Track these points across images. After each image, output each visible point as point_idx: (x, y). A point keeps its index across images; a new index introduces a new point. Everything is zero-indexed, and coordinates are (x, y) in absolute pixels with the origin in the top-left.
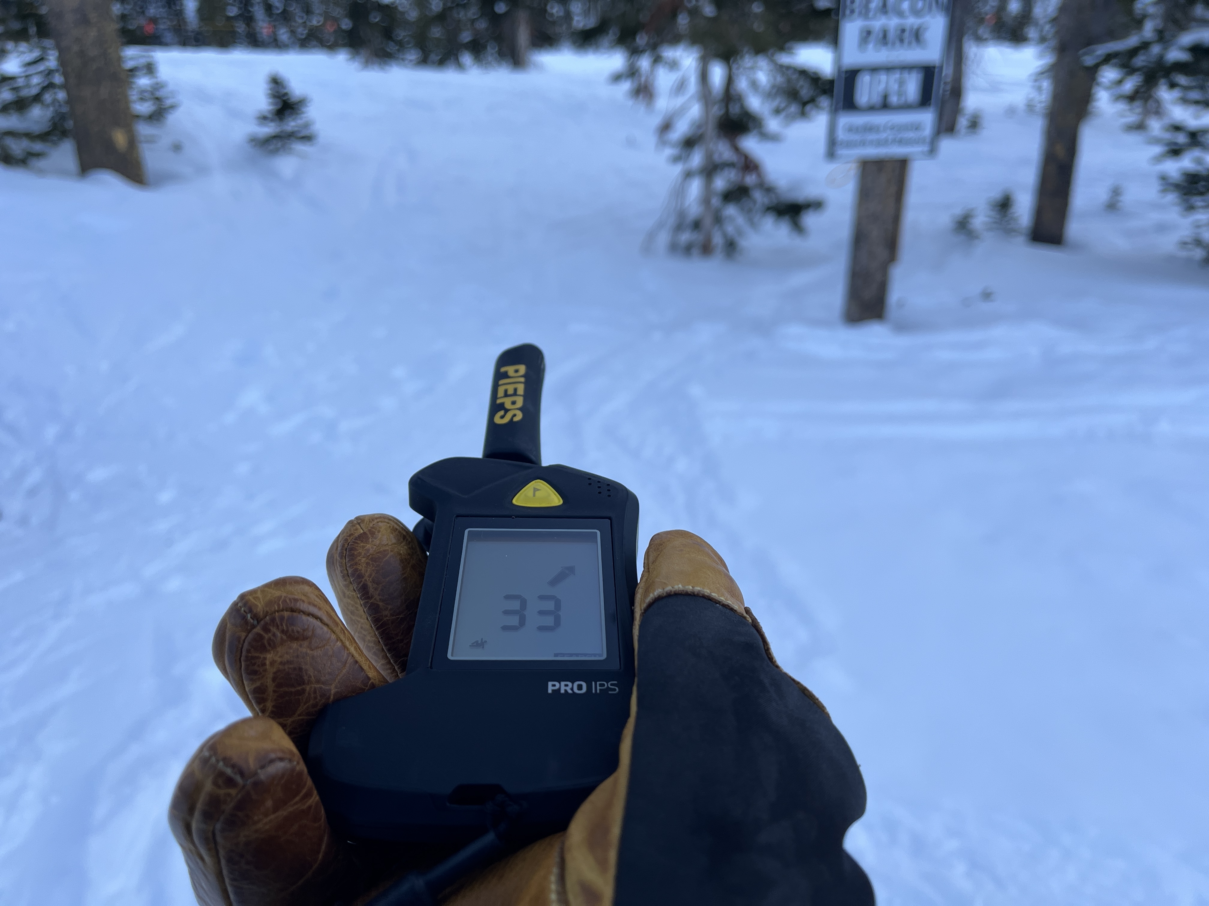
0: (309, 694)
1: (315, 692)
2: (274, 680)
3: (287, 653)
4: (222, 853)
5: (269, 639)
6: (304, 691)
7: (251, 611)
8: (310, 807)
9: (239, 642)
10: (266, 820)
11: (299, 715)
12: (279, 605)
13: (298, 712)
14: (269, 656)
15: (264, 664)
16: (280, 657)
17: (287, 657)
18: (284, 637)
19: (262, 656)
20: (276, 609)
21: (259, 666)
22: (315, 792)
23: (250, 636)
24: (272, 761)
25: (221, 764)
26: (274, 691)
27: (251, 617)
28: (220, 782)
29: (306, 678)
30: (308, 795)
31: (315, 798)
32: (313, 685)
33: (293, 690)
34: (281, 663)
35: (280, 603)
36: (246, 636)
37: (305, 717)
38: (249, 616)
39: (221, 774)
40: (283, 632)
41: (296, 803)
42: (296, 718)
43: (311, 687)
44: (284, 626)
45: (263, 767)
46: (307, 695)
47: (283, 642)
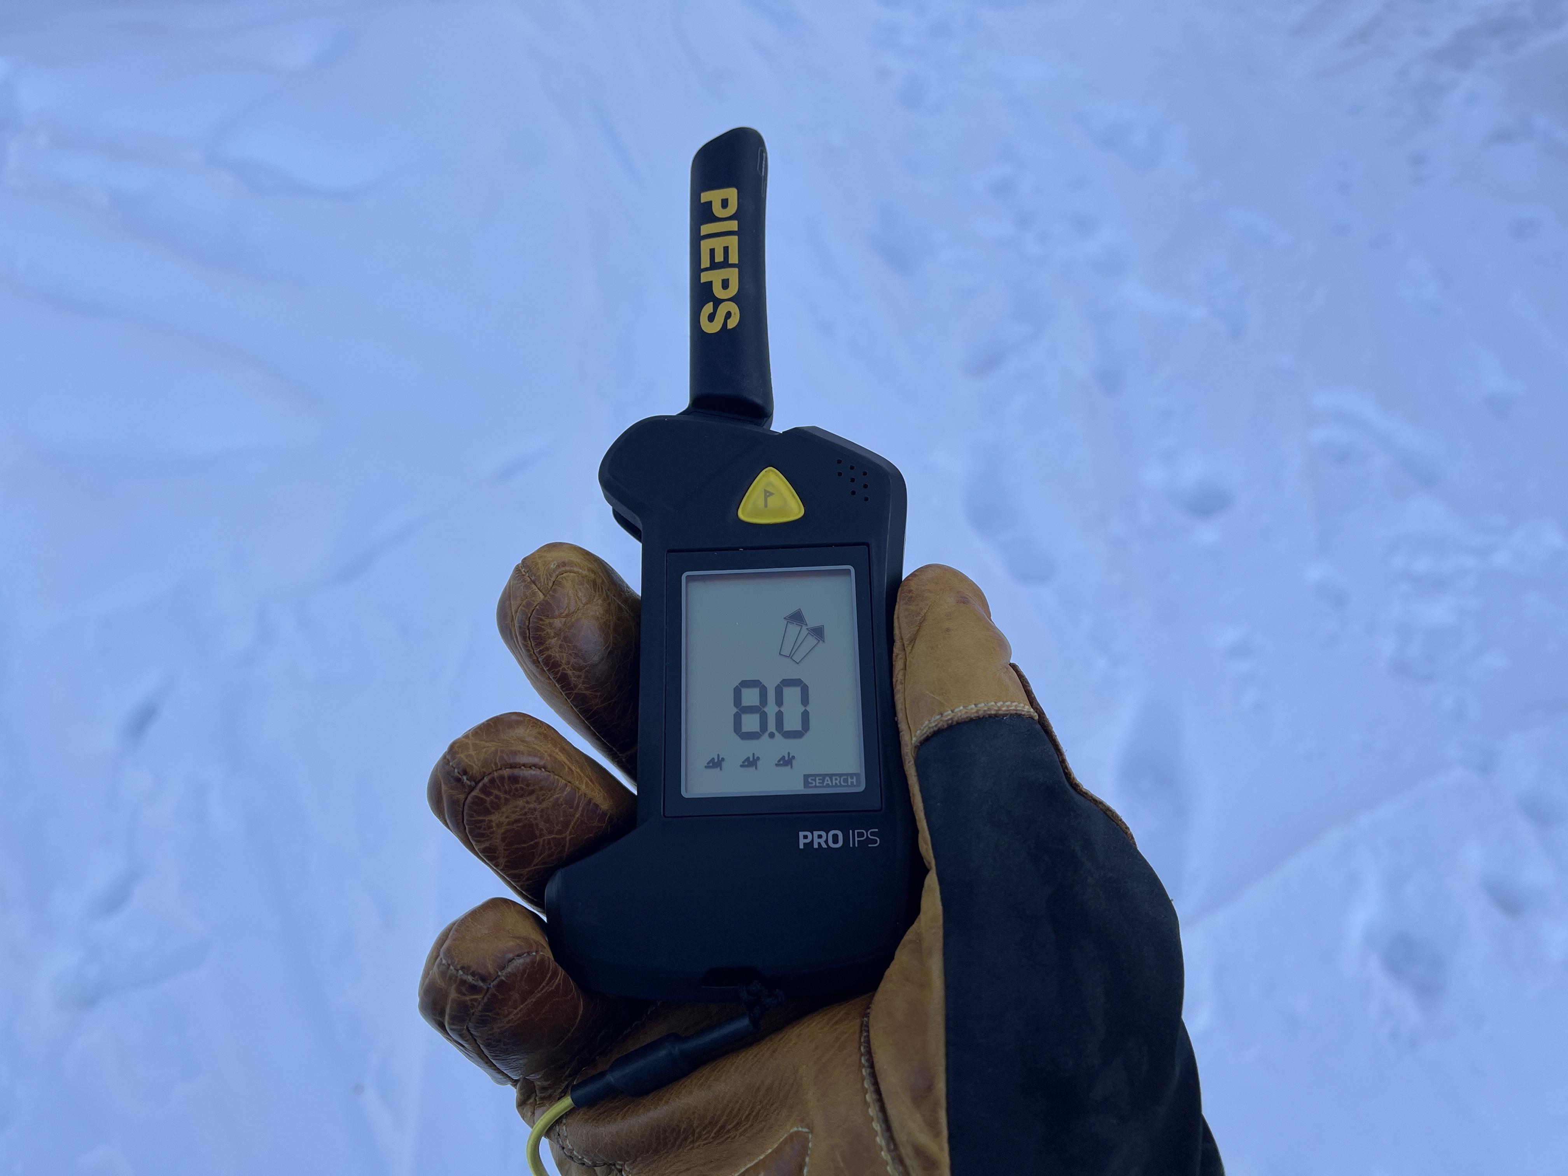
0: (543, 846)
1: (549, 843)
2: (503, 840)
3: (514, 812)
4: (479, 1041)
5: (492, 802)
6: (537, 844)
7: (465, 773)
8: (559, 984)
9: (459, 805)
10: (515, 1012)
11: (534, 866)
12: (496, 764)
13: (534, 863)
14: (495, 818)
15: (490, 827)
16: (507, 817)
17: (514, 817)
18: (508, 797)
19: (487, 819)
20: (494, 768)
21: (485, 829)
22: (560, 969)
23: (469, 799)
24: (511, 960)
25: (461, 972)
26: (505, 850)
27: (467, 779)
28: (464, 989)
29: (537, 832)
30: (555, 974)
31: (561, 972)
32: (545, 838)
33: (525, 845)
34: (509, 824)
35: (497, 762)
36: (466, 798)
37: (542, 866)
38: (465, 778)
39: (463, 982)
40: (505, 792)
41: (544, 987)
42: (531, 868)
43: (544, 840)
44: (507, 787)
45: (503, 968)
46: (541, 847)
47: (507, 801)
